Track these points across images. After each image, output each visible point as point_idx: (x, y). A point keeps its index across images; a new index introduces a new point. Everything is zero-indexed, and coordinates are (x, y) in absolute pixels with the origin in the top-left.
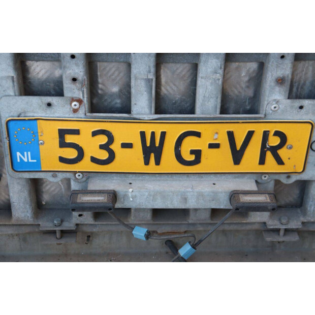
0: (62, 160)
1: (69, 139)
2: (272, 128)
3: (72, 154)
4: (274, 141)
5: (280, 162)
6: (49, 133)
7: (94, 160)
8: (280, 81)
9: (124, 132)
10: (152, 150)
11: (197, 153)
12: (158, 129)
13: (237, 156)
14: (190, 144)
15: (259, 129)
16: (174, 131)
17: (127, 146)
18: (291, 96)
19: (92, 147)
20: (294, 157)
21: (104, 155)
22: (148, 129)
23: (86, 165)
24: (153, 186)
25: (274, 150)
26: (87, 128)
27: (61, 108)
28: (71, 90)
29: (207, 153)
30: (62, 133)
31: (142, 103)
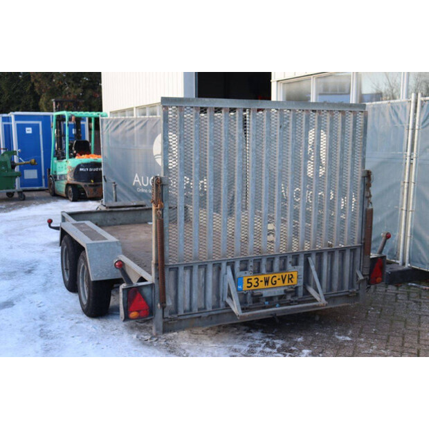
0: (248, 287)
1: (250, 281)
2: (290, 273)
3: (249, 285)
4: (291, 277)
5: (292, 282)
6: (245, 280)
7: (255, 286)
8: (290, 262)
9: (261, 278)
10: (267, 282)
11: (275, 281)
12: (268, 276)
13: (284, 281)
14: (274, 279)
15: (287, 274)
16: (271, 276)
17: (261, 281)
18: (293, 266)
19: (254, 282)
20: (295, 280)
21: (256, 284)
22: (266, 276)
23: (253, 288)
24: (267, 291)
25: (291, 279)
26: (253, 278)
27: (248, 273)
28: (250, 269)
29: (278, 281)
30: (248, 279)
31: (264, 271)
